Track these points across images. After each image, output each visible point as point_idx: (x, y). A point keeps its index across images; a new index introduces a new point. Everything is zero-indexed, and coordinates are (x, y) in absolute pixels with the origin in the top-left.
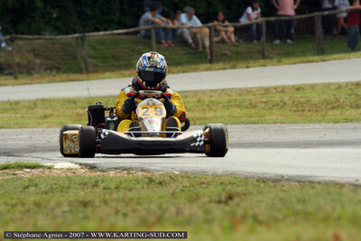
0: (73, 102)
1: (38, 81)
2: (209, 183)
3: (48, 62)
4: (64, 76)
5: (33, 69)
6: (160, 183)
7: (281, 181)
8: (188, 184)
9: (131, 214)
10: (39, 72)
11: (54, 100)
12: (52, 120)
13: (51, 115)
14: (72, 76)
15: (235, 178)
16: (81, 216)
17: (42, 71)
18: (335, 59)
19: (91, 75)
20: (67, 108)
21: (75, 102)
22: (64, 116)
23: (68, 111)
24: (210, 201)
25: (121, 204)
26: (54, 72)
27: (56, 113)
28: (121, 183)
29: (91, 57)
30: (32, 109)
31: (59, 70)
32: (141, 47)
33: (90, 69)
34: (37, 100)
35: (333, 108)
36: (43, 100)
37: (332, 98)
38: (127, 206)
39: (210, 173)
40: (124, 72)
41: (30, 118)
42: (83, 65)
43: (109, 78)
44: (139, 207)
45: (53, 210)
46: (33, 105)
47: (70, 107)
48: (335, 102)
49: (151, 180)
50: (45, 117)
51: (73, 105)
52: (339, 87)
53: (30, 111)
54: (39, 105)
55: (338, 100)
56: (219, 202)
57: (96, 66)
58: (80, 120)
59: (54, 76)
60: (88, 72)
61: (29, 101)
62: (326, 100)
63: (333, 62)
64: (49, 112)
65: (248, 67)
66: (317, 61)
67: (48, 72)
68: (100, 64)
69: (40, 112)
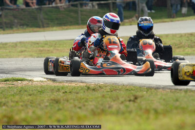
0: (37, 43)
1: (16, 32)
2: (120, 90)
3: (22, 21)
4: (31, 29)
5: (13, 25)
6: (94, 90)
7: (160, 88)
8: (109, 90)
9: (83, 108)
10: (16, 27)
11: (26, 42)
12: (26, 53)
13: (25, 51)
14: (35, 29)
15: (134, 87)
16: (57, 108)
17: (19, 26)
18: (178, 21)
19: (45, 29)
20: (34, 47)
21: (38, 44)
22: (33, 51)
23: (34, 48)
24: (125, 100)
25: (76, 101)
26: (25, 27)
27: (27, 50)
28: (72, 89)
29: (45, 19)
30: (15, 47)
31: (28, 26)
32: (72, 14)
33: (45, 25)
34: (17, 42)
35: (179, 47)
36: (20, 42)
37: (178, 42)
38: (80, 102)
39: (120, 84)
40: (63, 27)
41: (13, 52)
42: (41, 24)
43: (56, 30)
44: (86, 104)
45: (40, 105)
46: (15, 45)
47: (35, 46)
48: (180, 44)
49: (89, 88)
50: (22, 52)
51: (37, 45)
52: (181, 36)
53: (14, 49)
54: (19, 45)
55: (181, 43)
56: (130, 101)
57: (48, 24)
58: (41, 54)
59: (25, 29)
60: (43, 27)
61: (13, 43)
62: (175, 43)
63: (177, 22)
64: (24, 49)
65: (131, 25)
66: (168, 22)
67: (22, 26)
68: (50, 23)
69: (19, 49)
